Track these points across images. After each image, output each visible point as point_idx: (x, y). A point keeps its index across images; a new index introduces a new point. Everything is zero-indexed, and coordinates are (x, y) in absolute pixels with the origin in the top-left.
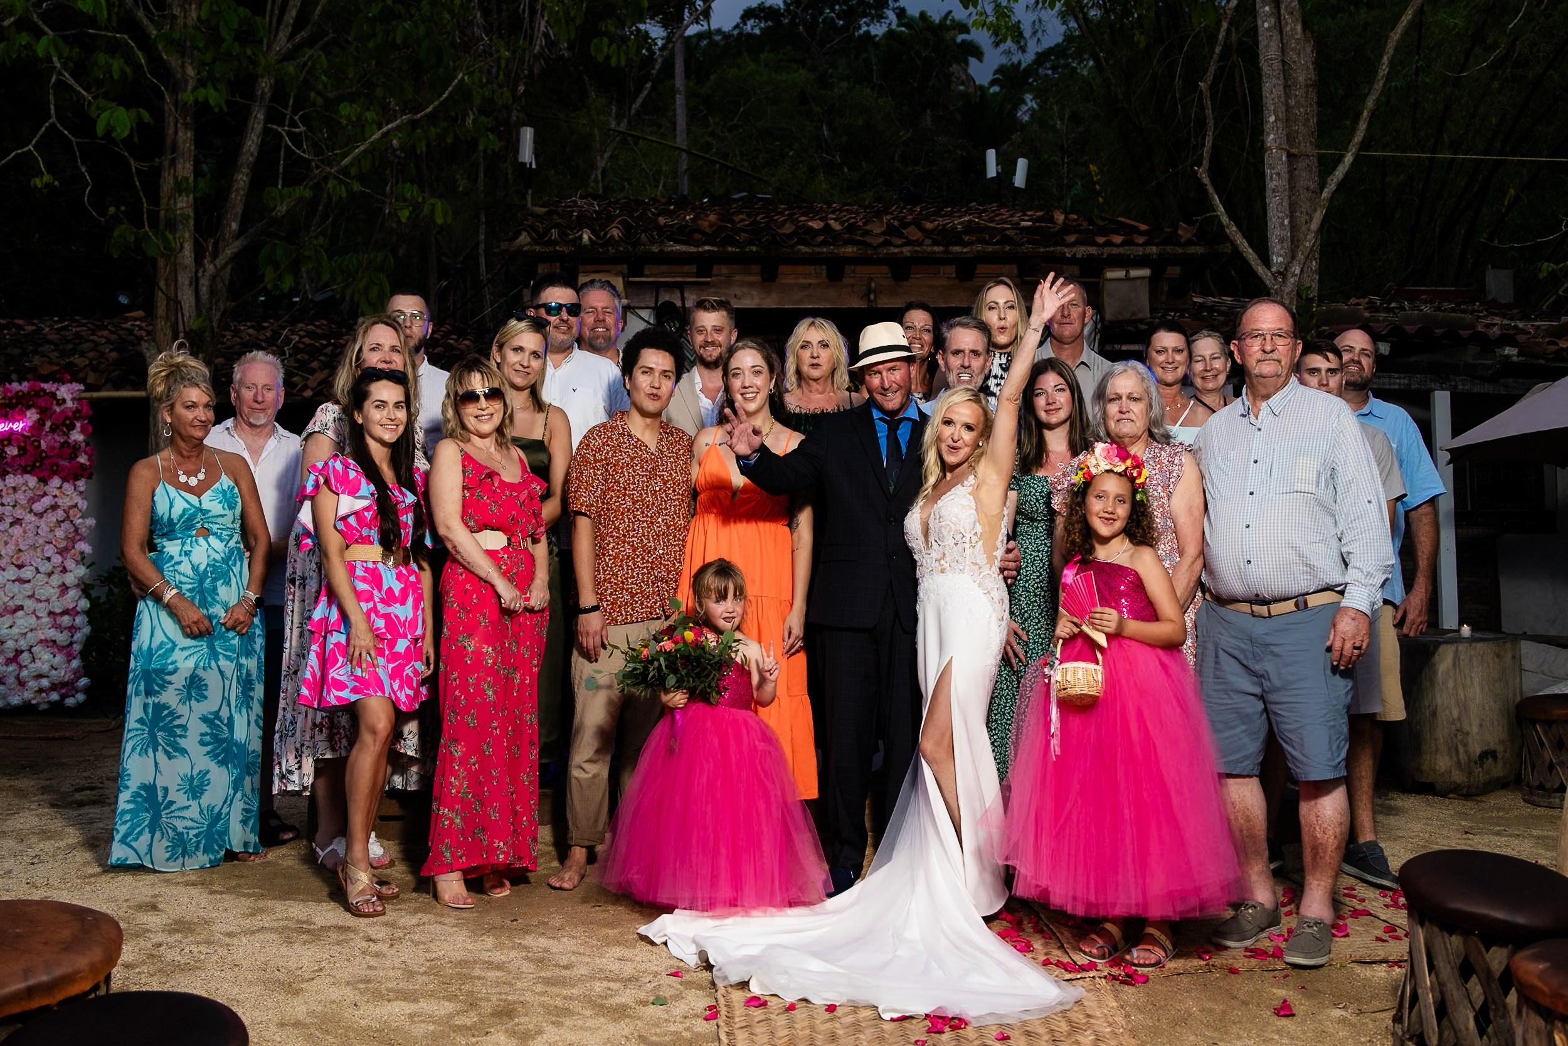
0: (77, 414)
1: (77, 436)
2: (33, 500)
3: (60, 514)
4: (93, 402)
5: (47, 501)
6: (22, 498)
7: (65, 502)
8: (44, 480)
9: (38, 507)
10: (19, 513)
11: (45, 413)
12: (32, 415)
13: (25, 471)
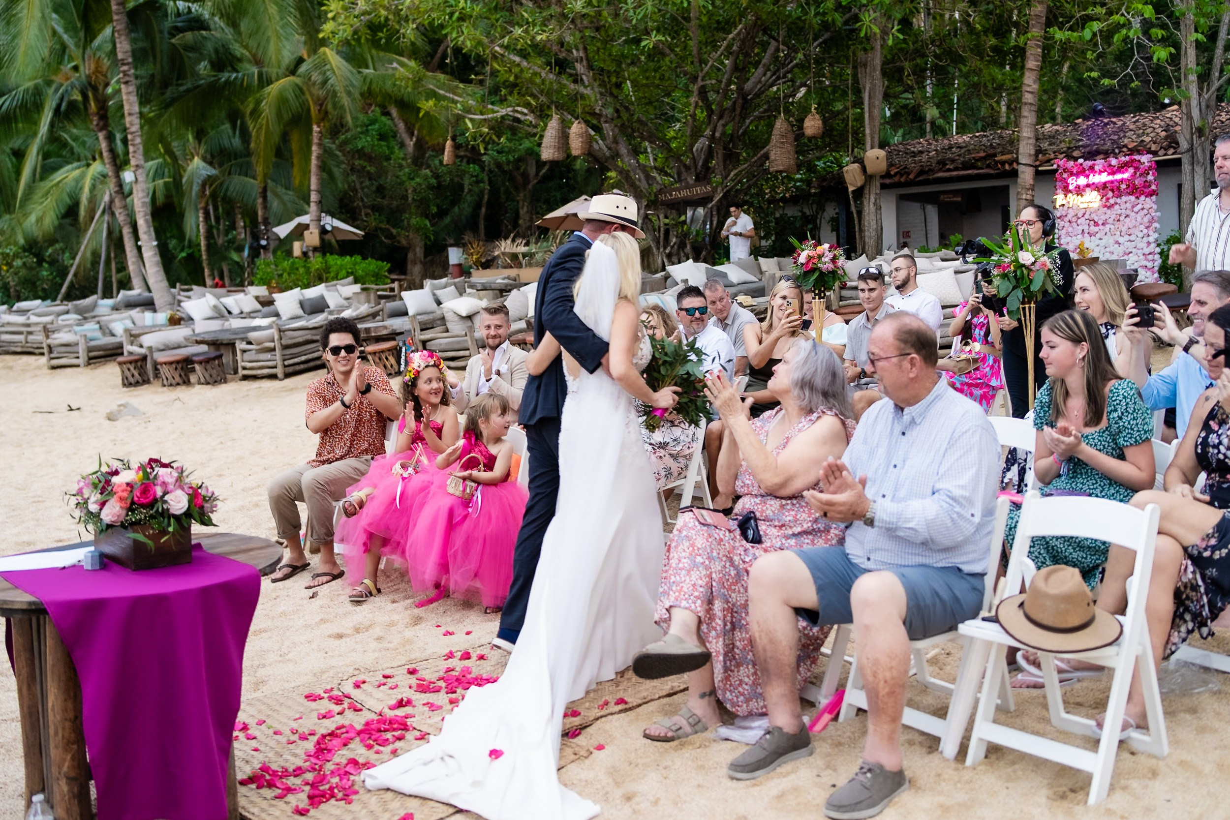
0: (1150, 168)
1: (1150, 177)
2: (1133, 207)
3: (1145, 211)
4: (1157, 162)
5: (1139, 207)
6: (1129, 205)
7: (1147, 206)
8: (1137, 198)
9: (1136, 209)
10: (1128, 212)
11: (1137, 169)
12: (1131, 170)
13: (1129, 194)
